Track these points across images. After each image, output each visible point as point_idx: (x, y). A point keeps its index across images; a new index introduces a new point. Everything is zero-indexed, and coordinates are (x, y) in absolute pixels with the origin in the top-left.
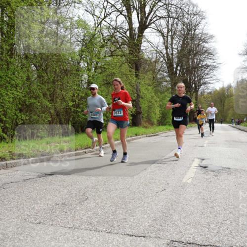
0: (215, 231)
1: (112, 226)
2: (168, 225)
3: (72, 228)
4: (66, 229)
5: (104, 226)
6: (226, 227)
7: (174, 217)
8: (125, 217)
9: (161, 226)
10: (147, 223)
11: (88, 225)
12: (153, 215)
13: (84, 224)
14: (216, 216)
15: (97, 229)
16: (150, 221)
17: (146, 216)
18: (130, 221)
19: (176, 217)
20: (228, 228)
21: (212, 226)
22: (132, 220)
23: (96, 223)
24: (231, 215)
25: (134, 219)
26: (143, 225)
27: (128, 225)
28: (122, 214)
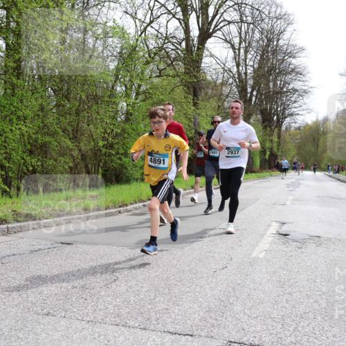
0: (291, 329)
1: (148, 319)
2: (226, 318)
3: (92, 321)
4: (84, 323)
5: (136, 319)
6: (307, 323)
7: (236, 308)
8: (166, 307)
9: (216, 320)
10: (197, 316)
11: (114, 317)
12: (206, 304)
13: (109, 316)
14: (294, 307)
15: (126, 323)
16: (201, 313)
17: (196, 306)
18: (174, 312)
19: (237, 308)
20: (310, 323)
21: (288, 321)
22: (176, 311)
23: (125, 315)
24: (316, 306)
25: (179, 310)
26: (192, 319)
27: (170, 318)
28: (163, 303)
